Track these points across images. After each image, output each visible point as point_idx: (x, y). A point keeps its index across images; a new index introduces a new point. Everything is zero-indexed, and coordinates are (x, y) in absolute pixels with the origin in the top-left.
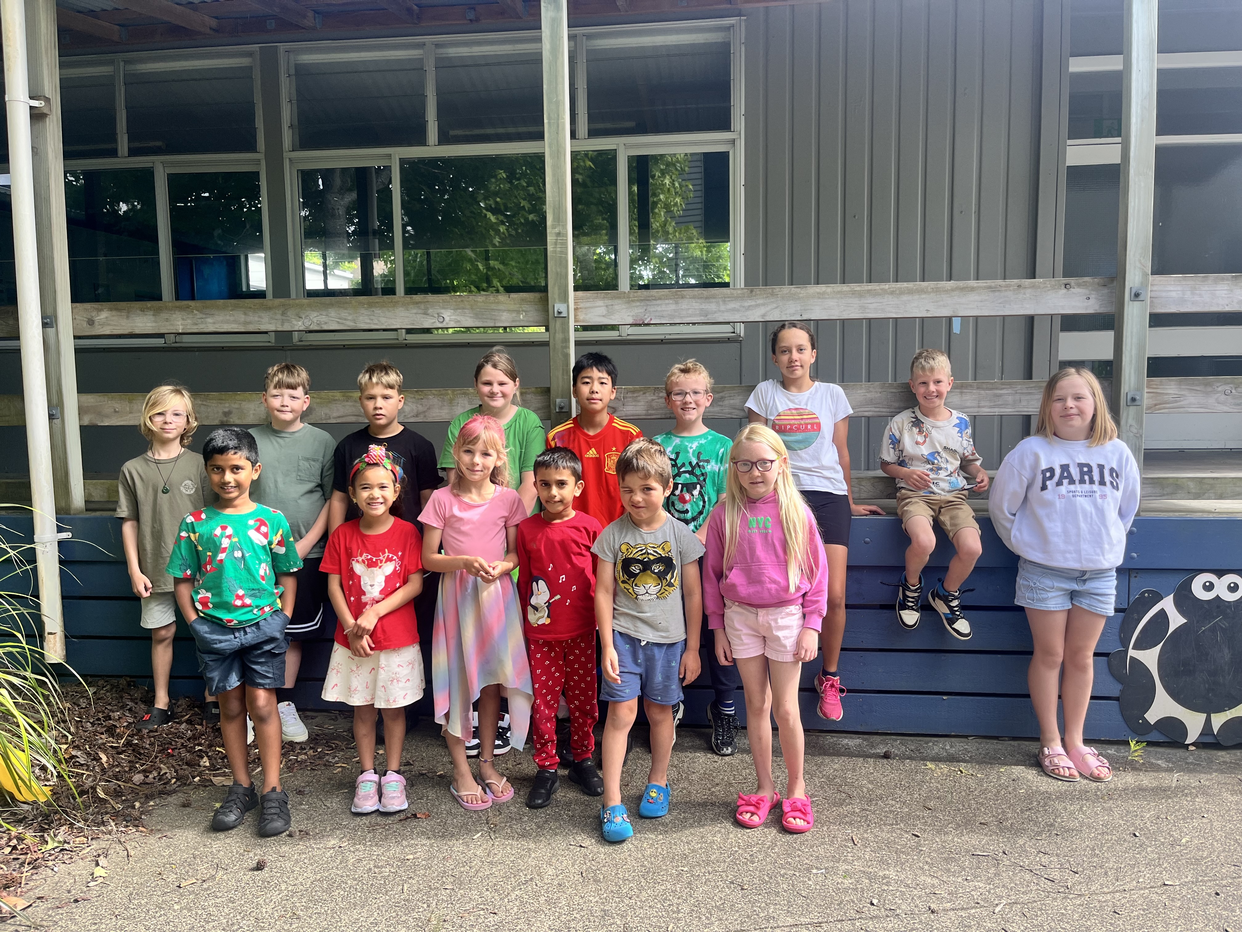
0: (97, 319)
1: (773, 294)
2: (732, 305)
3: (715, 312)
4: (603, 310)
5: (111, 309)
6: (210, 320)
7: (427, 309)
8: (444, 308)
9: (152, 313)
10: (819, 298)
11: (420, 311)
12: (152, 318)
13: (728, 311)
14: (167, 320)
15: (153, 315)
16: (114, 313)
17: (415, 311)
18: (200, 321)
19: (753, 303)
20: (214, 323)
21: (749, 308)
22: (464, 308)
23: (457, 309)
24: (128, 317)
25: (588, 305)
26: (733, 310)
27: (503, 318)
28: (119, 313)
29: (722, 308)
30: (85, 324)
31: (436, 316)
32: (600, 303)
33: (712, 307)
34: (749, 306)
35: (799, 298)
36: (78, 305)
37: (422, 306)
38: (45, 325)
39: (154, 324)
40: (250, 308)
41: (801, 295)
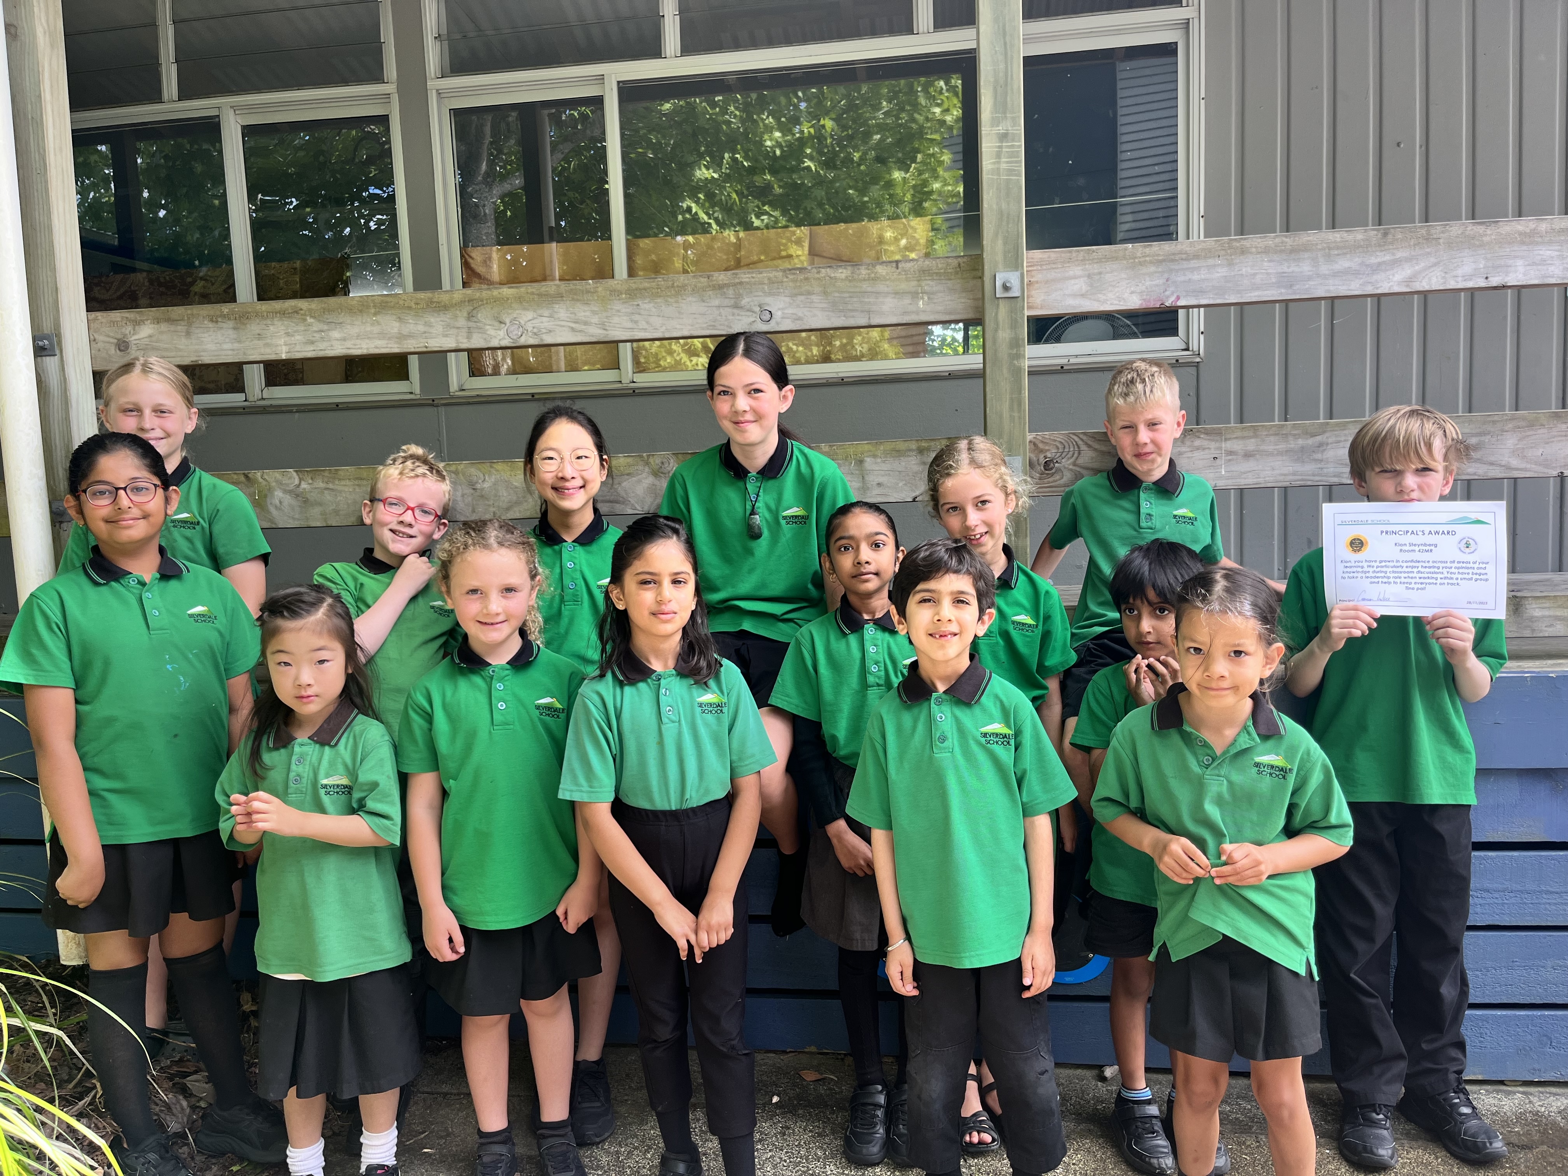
0: (133, 339)
1: (1428, 239)
2: (1344, 263)
3: (1310, 278)
4: (1080, 285)
5: (158, 321)
6: (336, 334)
7: (739, 296)
8: (771, 294)
9: (231, 324)
10: (1523, 243)
11: (727, 302)
12: (232, 333)
13: (1336, 274)
14: (259, 336)
15: (235, 328)
16: (164, 327)
17: (717, 302)
18: (317, 336)
19: (1388, 258)
20: (344, 339)
21: (1377, 268)
22: (809, 293)
23: (796, 295)
24: (188, 334)
25: (1052, 275)
26: (1346, 272)
27: (885, 308)
28: (172, 328)
29: (1324, 269)
30: (112, 350)
31: (757, 309)
32: (1077, 270)
33: (1306, 268)
34: (1380, 264)
35: (1482, 245)
36: (99, 314)
37: (730, 292)
38: (40, 351)
39: (236, 345)
40: (410, 308)
41: (1486, 239)
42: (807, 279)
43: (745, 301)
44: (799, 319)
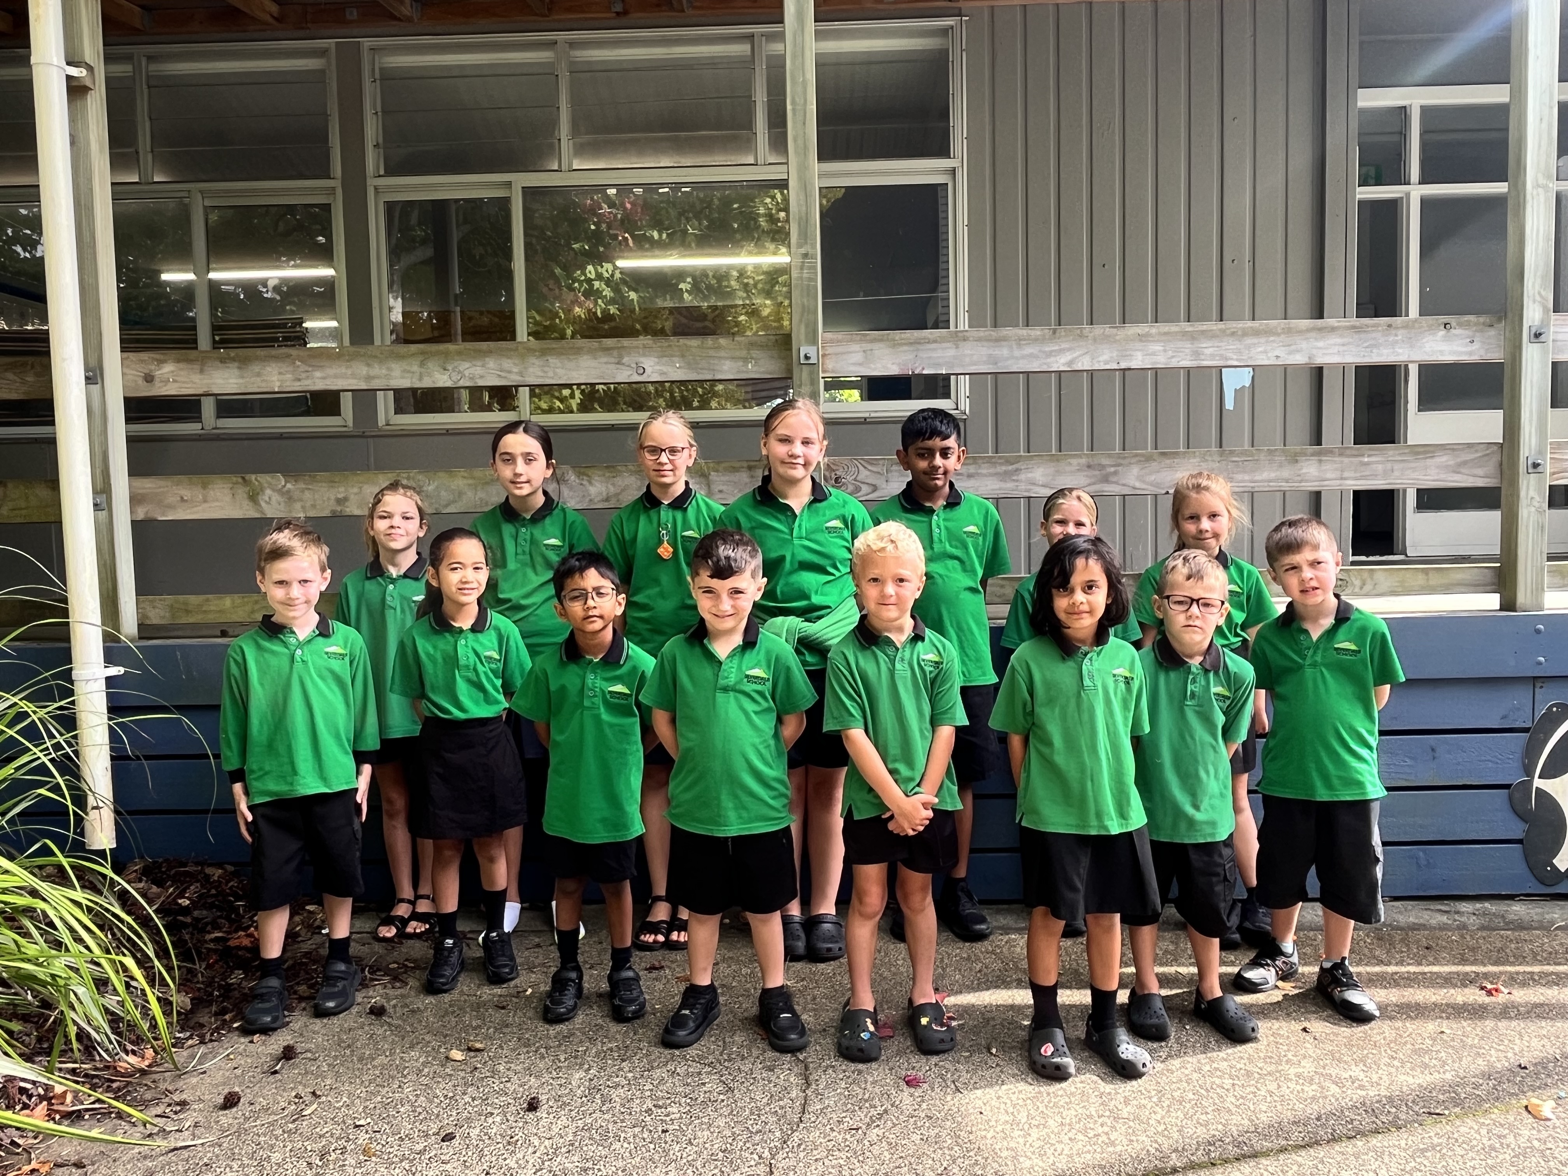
0: (157, 373)
1: (1081, 336)
2: (1028, 350)
3: (1007, 359)
4: (858, 357)
5: (178, 361)
6: (318, 374)
7: (621, 357)
8: (644, 355)
9: (236, 364)
10: (1141, 341)
11: (613, 360)
12: (236, 372)
13: (1023, 357)
14: (259, 375)
15: (239, 368)
16: (181, 365)
17: (605, 360)
18: (304, 375)
19: (1056, 348)
20: (324, 378)
22: (672, 356)
23: (662, 357)
24: (202, 371)
25: (840, 349)
27: (725, 368)
28: (190, 366)
30: (140, 382)
31: (634, 366)
32: (855, 347)
33: (1005, 352)
35: (1115, 341)
36: (131, 355)
37: (615, 353)
38: (89, 380)
39: (241, 381)
41: (1118, 338)
42: (670, 346)
43: (626, 360)
44: (665, 373)
